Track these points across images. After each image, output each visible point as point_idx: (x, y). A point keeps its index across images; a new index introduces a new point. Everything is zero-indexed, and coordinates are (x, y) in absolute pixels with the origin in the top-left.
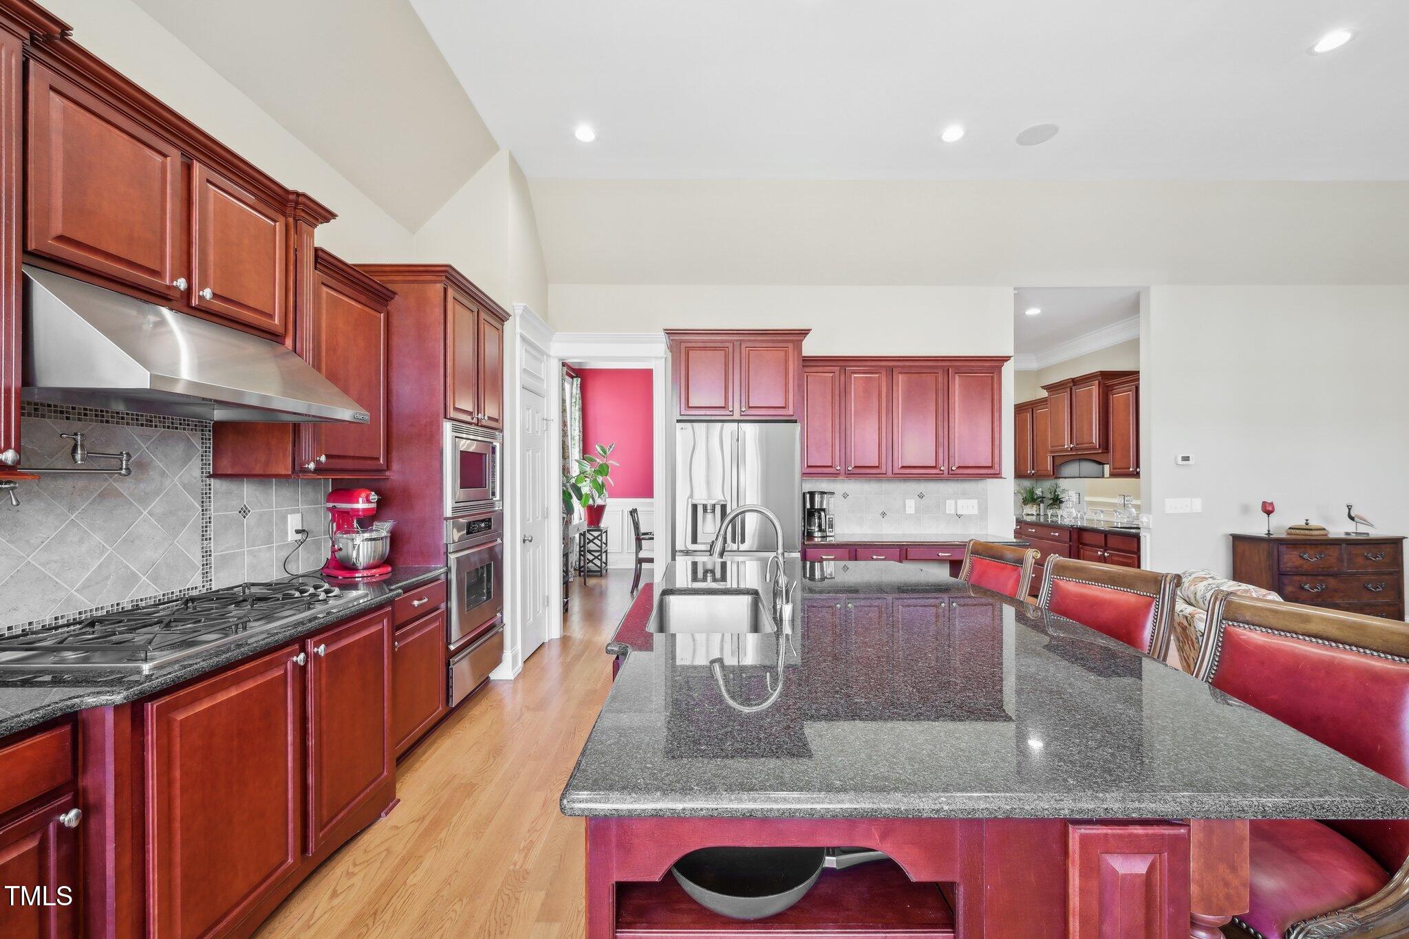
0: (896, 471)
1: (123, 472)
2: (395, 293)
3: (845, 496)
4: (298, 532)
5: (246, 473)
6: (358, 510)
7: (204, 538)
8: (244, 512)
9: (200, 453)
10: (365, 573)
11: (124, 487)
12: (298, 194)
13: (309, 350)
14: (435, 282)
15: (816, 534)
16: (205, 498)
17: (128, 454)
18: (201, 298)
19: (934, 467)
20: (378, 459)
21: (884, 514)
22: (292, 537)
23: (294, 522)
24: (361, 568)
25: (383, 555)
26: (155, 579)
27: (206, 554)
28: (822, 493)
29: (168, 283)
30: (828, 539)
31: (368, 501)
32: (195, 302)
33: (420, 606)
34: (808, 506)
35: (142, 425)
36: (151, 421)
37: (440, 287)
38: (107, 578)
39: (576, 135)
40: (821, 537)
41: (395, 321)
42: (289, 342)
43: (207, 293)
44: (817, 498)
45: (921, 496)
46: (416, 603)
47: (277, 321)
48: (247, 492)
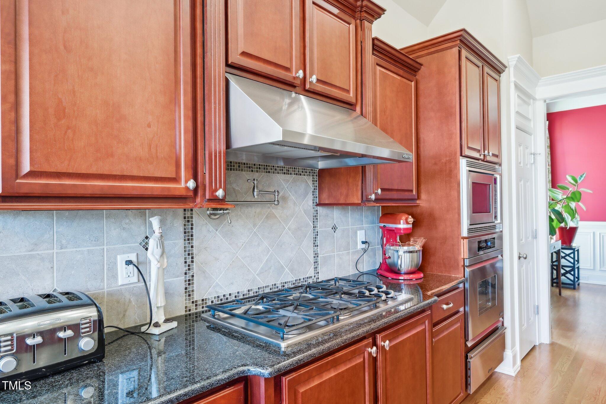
1: (276, 203)
2: (421, 65)
4: (363, 243)
5: (336, 202)
6: (400, 229)
7: (315, 245)
8: (334, 228)
9: (312, 190)
10: (406, 277)
11: (277, 211)
13: (370, 113)
14: (451, 47)
16: (315, 218)
17: (278, 191)
18: (311, 83)
20: (412, 191)
22: (360, 246)
23: (361, 236)
24: (403, 272)
25: (417, 264)
26: (292, 270)
27: (316, 255)
29: (294, 75)
31: (407, 223)
32: (308, 86)
33: (448, 309)
35: (284, 173)
36: (289, 171)
37: (455, 50)
38: (270, 268)
41: (421, 87)
42: (358, 108)
43: (314, 79)
46: (445, 307)
47: (351, 95)
48: (336, 214)
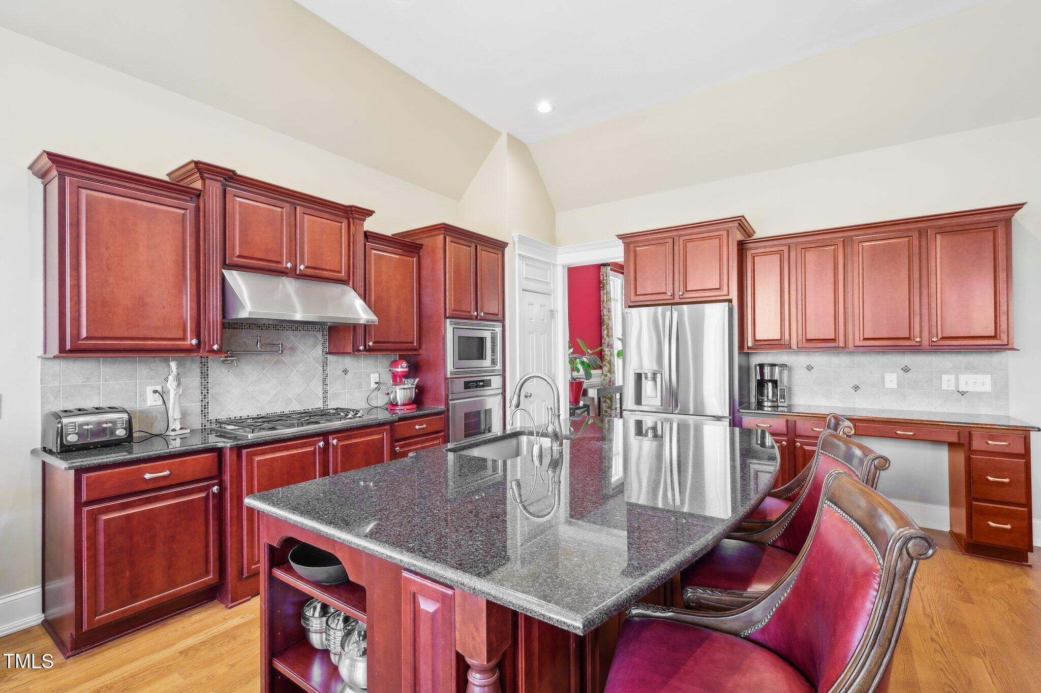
0: (858, 343)
1: (280, 352)
2: (422, 245)
3: (810, 368)
4: (376, 383)
5: (338, 351)
6: (398, 372)
7: (325, 384)
8: (345, 372)
9: (321, 343)
10: (402, 408)
11: (286, 358)
12: (351, 207)
13: (361, 286)
14: (440, 234)
15: (766, 404)
16: (325, 364)
17: (282, 344)
18: (300, 270)
19: (909, 338)
20: (413, 343)
21: (856, 388)
22: (373, 386)
23: (374, 377)
24: (399, 403)
25: (410, 399)
26: (300, 402)
27: (325, 392)
28: (773, 365)
29: (285, 266)
30: (780, 409)
31: (402, 367)
32: (298, 272)
33: (420, 429)
34: (759, 378)
35: (293, 330)
36: (298, 328)
37: (442, 236)
38: (279, 400)
39: (538, 109)
40: (770, 407)
41: (423, 261)
42: (351, 283)
43: (302, 267)
44: (767, 370)
45: (906, 370)
46: (417, 427)
47: (343, 275)
48: (348, 362)
